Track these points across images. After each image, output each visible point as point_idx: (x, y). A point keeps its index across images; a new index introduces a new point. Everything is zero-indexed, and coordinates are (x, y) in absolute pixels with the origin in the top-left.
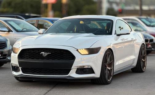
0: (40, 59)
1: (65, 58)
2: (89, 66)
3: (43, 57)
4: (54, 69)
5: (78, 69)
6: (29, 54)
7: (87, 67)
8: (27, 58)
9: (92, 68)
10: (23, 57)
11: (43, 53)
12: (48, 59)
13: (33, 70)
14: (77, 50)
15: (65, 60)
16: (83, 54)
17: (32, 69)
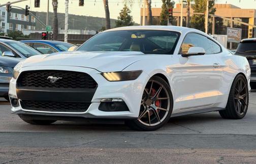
0: (47, 88)
1: (83, 86)
2: (120, 99)
3: (51, 84)
4: (67, 103)
5: (102, 103)
6: (32, 79)
7: (116, 100)
8: (30, 86)
9: (124, 102)
10: (24, 84)
11: (51, 77)
12: (59, 87)
13: (37, 103)
14: (102, 74)
15: (83, 89)
16: (111, 80)
17: (35, 101)
